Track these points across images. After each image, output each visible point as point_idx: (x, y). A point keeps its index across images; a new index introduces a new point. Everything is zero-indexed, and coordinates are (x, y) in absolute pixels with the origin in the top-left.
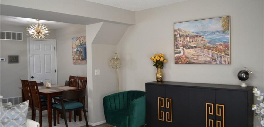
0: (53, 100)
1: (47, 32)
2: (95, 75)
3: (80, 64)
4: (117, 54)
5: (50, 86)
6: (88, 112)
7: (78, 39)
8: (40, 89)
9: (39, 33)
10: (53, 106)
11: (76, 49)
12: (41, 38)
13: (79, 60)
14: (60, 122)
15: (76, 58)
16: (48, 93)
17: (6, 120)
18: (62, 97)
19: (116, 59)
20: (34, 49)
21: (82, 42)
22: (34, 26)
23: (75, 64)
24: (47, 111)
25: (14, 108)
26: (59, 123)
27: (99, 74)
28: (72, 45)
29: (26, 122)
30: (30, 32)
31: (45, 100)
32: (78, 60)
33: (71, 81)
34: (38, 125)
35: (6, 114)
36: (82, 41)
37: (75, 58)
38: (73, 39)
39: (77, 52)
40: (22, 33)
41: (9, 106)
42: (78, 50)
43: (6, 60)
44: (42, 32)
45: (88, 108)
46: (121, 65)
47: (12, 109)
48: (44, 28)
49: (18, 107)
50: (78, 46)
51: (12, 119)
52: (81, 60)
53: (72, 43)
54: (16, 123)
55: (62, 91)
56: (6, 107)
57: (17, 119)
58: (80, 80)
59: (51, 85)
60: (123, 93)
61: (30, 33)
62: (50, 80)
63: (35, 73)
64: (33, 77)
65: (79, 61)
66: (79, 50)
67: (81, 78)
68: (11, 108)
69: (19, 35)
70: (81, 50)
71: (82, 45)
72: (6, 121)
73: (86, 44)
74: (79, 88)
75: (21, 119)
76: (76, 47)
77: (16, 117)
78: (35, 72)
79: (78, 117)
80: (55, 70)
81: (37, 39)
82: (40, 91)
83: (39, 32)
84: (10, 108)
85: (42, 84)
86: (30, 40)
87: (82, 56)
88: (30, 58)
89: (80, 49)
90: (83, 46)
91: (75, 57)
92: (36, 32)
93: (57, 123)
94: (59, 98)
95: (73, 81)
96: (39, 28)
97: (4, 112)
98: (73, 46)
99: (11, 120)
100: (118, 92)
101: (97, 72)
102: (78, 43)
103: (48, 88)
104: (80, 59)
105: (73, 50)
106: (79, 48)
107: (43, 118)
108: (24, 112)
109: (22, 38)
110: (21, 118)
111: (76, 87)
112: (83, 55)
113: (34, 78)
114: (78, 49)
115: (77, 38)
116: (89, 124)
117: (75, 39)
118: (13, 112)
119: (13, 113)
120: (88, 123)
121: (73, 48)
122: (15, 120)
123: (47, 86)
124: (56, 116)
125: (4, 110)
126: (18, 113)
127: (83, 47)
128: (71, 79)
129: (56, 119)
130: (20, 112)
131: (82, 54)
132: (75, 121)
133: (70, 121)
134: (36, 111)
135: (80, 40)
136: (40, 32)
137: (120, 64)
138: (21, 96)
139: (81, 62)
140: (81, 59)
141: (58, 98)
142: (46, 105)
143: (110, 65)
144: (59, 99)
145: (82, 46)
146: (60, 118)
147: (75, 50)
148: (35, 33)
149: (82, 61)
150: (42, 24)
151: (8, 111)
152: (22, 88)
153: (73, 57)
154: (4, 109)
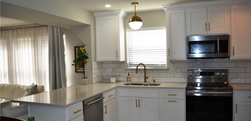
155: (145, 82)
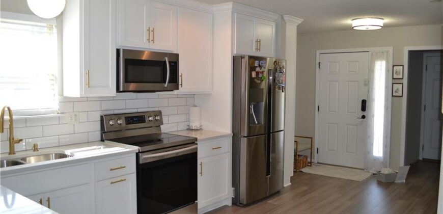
155: (10, 153)
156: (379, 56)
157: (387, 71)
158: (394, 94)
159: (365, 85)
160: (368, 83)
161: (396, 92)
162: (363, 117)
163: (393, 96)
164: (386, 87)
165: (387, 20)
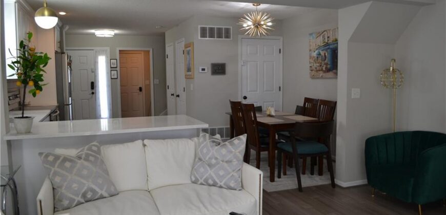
0: (277, 136)
1: (270, 24)
2: (352, 97)
3: (322, 77)
4: (395, 60)
5: (273, 113)
6: (335, 161)
7: (320, 35)
8: (259, 117)
9: (257, 27)
10: (279, 145)
11: (317, 52)
12: (261, 34)
13: (321, 72)
14: (287, 173)
15: (316, 68)
16: (272, 125)
17: (214, 161)
18: (293, 133)
19: (393, 69)
20: (248, 53)
21: (328, 40)
22: (251, 15)
23: (313, 77)
24: (267, 152)
25: (225, 144)
26: (285, 174)
27: (359, 97)
28: (310, 46)
29: (242, 167)
30: (245, 25)
31: (265, 135)
32: (319, 70)
33: (306, 106)
34: (260, 175)
35: (215, 153)
36: (328, 37)
37: (313, 68)
38: (311, 34)
39: (318, 57)
40: (231, 28)
41: (218, 141)
42: (319, 54)
43: (208, 70)
44: (263, 25)
45: (335, 155)
46: (402, 81)
47: (223, 145)
48: (266, 17)
49: (232, 144)
50: (319, 47)
51: (223, 161)
52: (325, 72)
53: (310, 42)
54: (228, 168)
55: (294, 122)
56: (213, 142)
57: (228, 162)
58: (322, 106)
59: (275, 111)
60: (404, 134)
61: (244, 27)
62: (272, 103)
63: (250, 91)
64: (245, 98)
65: (321, 74)
66: (321, 53)
67: (325, 102)
68: (221, 144)
69: (227, 31)
70: (325, 54)
71: (327, 44)
72: (213, 163)
73: (337, 43)
74: (321, 120)
75: (235, 162)
76: (317, 49)
77: (227, 159)
78: (248, 90)
79: (316, 168)
80: (280, 87)
81: (255, 37)
82: (259, 120)
83: (257, 25)
84: (219, 144)
85: (259, 109)
86: (242, 38)
87: (326, 64)
88: (243, 67)
89: (324, 52)
90: (328, 47)
91: (313, 65)
92: (254, 25)
93: (282, 174)
94: (289, 133)
95: (310, 106)
96: (259, 17)
97: (211, 149)
98: (312, 48)
99: (221, 162)
100: (393, 132)
101: (356, 93)
102: (320, 41)
103: (270, 116)
104: (322, 70)
105: (310, 54)
106: (322, 50)
107: (261, 163)
108: (239, 152)
109: (230, 36)
110: (235, 160)
111: (315, 118)
112: (329, 63)
113: (247, 99)
114: (320, 51)
115: (319, 33)
116: (336, 183)
117: (314, 35)
118: (224, 149)
119: (224, 151)
120: (334, 181)
121: (310, 50)
122: (226, 162)
123: (268, 113)
124: (282, 162)
125: (212, 147)
126: (231, 152)
127: (329, 49)
128: (307, 104)
129: (282, 167)
130: (233, 150)
131: (326, 61)
132: (312, 173)
133: (304, 173)
134: (251, 150)
135: (323, 37)
136: (261, 25)
137: (400, 80)
138: (229, 126)
139: (324, 75)
140: (324, 69)
141: (286, 133)
142: (268, 144)
143: (381, 81)
144: (289, 135)
145: (326, 48)
146: (287, 167)
147: (315, 54)
148: (252, 27)
149: (327, 73)
150: (263, 12)
151: (217, 147)
152: (231, 114)
153: (311, 67)
154: (212, 144)
156: (101, 53)
157: (107, 62)
158: (112, 77)
159: (93, 72)
160: (94, 71)
161: (113, 76)
162: (93, 93)
163: (112, 78)
164: (107, 73)
165: (117, 32)
